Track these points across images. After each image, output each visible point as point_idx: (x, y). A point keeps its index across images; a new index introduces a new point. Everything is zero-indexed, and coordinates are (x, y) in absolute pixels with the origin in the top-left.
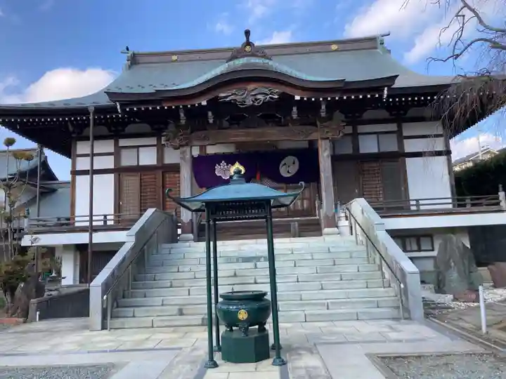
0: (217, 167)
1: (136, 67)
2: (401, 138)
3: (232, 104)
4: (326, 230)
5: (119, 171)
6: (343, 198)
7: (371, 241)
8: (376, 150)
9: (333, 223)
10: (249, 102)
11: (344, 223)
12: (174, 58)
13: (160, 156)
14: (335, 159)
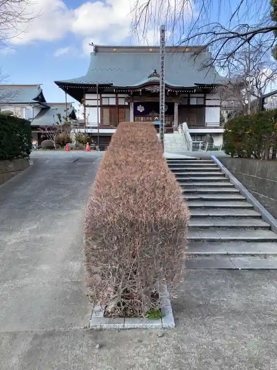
0: (138, 107)
1: (98, 54)
2: (205, 100)
3: (149, 92)
4: (174, 132)
5: (102, 107)
6: (180, 122)
7: (185, 135)
8: (196, 104)
9: (177, 130)
10: (154, 91)
11: (180, 130)
12: (115, 50)
13: (117, 102)
14: (179, 107)
